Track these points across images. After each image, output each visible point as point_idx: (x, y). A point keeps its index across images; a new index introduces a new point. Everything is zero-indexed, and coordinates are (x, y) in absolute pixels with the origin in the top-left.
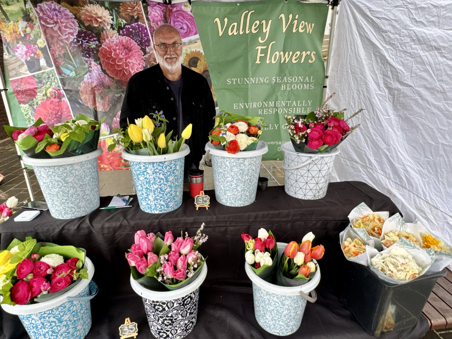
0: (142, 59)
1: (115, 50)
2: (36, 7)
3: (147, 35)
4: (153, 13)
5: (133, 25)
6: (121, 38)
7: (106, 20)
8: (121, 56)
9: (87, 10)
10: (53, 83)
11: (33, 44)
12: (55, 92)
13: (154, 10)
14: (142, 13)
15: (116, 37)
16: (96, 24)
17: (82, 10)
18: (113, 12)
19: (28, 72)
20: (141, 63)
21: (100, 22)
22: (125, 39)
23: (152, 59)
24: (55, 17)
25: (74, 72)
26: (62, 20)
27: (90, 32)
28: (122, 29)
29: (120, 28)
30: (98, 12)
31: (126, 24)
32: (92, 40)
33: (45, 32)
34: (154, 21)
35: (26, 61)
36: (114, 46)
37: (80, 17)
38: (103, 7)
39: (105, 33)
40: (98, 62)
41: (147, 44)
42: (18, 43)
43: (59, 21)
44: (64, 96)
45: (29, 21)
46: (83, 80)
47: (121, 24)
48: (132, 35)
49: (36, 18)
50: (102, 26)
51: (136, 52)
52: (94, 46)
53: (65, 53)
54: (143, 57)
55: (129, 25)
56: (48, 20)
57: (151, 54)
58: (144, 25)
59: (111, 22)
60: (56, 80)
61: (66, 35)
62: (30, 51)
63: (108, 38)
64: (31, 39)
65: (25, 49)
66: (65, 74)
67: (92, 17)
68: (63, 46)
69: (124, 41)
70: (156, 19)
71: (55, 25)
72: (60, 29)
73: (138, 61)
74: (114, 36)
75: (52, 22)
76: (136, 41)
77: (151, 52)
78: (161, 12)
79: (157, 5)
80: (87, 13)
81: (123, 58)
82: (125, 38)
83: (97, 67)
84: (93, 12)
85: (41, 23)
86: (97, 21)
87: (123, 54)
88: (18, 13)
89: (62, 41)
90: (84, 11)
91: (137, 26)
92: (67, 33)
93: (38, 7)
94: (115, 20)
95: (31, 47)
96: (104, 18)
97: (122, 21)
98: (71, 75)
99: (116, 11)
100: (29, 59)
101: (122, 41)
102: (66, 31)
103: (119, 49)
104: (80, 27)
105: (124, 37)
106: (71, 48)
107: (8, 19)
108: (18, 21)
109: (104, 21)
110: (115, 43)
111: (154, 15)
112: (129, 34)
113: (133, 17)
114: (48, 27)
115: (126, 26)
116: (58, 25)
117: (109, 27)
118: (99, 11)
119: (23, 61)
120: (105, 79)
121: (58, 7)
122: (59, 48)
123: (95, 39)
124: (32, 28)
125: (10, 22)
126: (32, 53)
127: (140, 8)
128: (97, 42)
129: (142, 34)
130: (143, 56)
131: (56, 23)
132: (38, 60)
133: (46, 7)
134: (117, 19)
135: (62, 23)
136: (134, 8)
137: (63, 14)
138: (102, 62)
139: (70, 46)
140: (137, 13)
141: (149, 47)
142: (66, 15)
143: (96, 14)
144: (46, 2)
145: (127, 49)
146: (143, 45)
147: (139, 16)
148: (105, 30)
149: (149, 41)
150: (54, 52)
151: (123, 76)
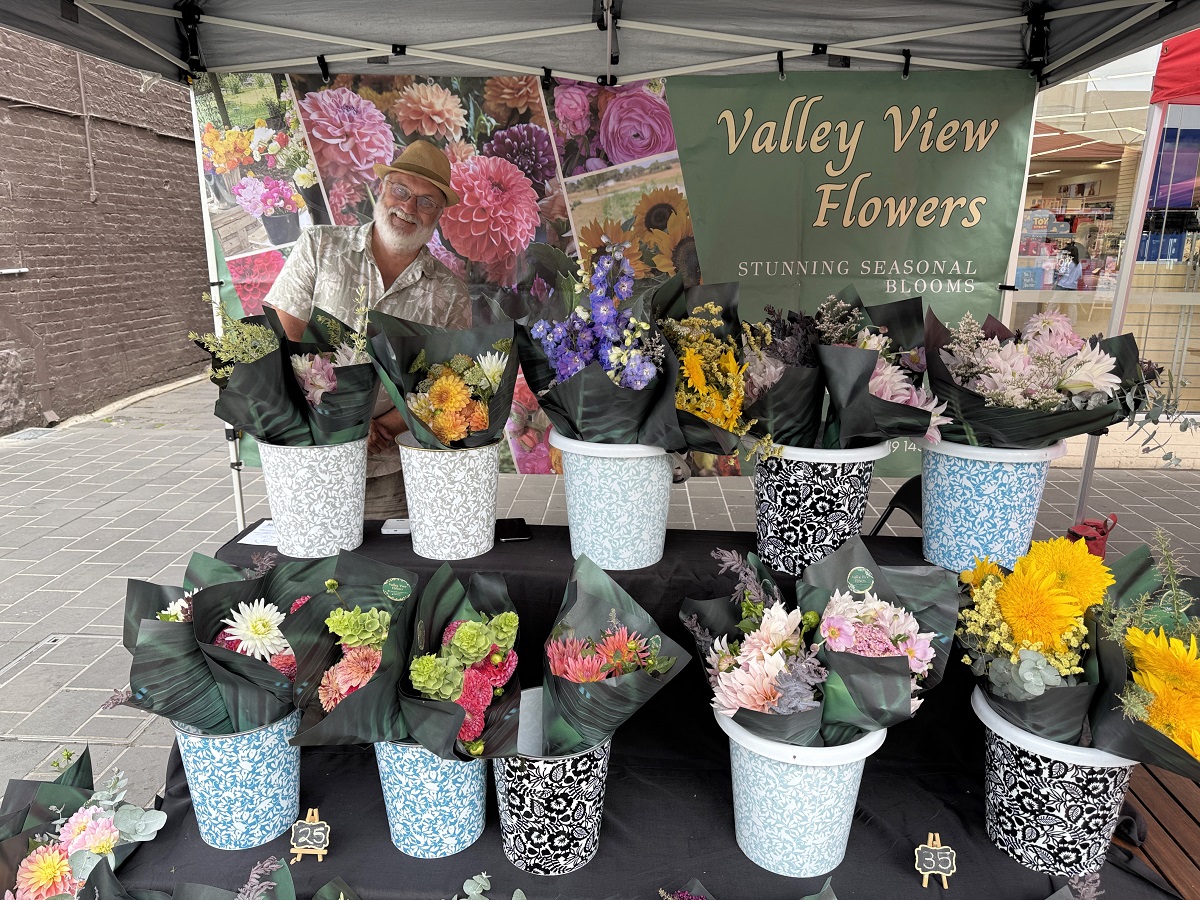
0: (535, 209)
1: (471, 189)
2: (303, 98)
3: (549, 153)
4: (565, 101)
5: (515, 129)
6: (486, 161)
7: (453, 118)
8: (484, 204)
9: (409, 98)
11: (284, 179)
13: (568, 95)
14: (540, 103)
15: (473, 159)
16: (430, 130)
17: (399, 97)
18: (468, 102)
19: (268, 242)
20: (531, 219)
21: (439, 125)
22: (494, 163)
23: (556, 209)
24: (347, 124)
26: (361, 131)
28: (488, 140)
29: (483, 138)
30: (434, 101)
31: (497, 129)
33: (319, 156)
34: (566, 120)
35: (263, 216)
36: (469, 179)
37: (396, 117)
38: (447, 89)
41: (548, 173)
42: (243, 175)
43: (355, 131)
45: (281, 127)
47: (486, 127)
48: (511, 153)
49: (297, 121)
50: (443, 133)
51: (520, 193)
53: (363, 201)
54: (538, 204)
55: (505, 129)
56: (329, 130)
57: (556, 197)
58: (543, 129)
59: (464, 123)
61: (368, 162)
62: (275, 195)
64: (278, 167)
65: (262, 189)
67: (422, 113)
68: (359, 186)
69: (492, 168)
70: (572, 114)
71: (344, 140)
72: (355, 149)
73: (525, 214)
74: (470, 157)
75: (338, 133)
76: (522, 168)
77: (556, 193)
78: (585, 98)
79: (576, 85)
80: (409, 105)
81: (489, 208)
82: (495, 160)
84: (423, 101)
85: (311, 136)
86: (433, 121)
87: (489, 199)
88: (256, 111)
89: (357, 175)
90: (403, 101)
91: (525, 133)
92: (370, 158)
93: (307, 100)
94: (472, 118)
95: (277, 185)
96: (447, 115)
97: (488, 121)
99: (476, 98)
100: (270, 212)
101: (487, 168)
102: (369, 153)
103: (479, 187)
104: (397, 141)
105: (491, 159)
107: (228, 123)
108: (254, 128)
109: (448, 120)
110: (471, 172)
111: (568, 106)
112: (502, 151)
113: (515, 110)
114: (328, 144)
115: (498, 133)
116: (351, 139)
117: (457, 138)
118: (438, 97)
119: (257, 216)
121: (355, 100)
122: (349, 190)
124: (284, 143)
125: (230, 128)
126: (280, 199)
127: (536, 91)
129: (536, 151)
130: (538, 201)
131: (348, 135)
132: (296, 217)
133: (328, 100)
134: (477, 115)
135: (362, 136)
136: (520, 90)
137: (364, 116)
140: (527, 102)
141: (551, 181)
142: (370, 117)
143: (431, 106)
144: (330, 91)
145: (498, 185)
146: (539, 175)
147: (531, 108)
148: (448, 143)
149: (552, 166)
150: (337, 200)
151: (487, 249)
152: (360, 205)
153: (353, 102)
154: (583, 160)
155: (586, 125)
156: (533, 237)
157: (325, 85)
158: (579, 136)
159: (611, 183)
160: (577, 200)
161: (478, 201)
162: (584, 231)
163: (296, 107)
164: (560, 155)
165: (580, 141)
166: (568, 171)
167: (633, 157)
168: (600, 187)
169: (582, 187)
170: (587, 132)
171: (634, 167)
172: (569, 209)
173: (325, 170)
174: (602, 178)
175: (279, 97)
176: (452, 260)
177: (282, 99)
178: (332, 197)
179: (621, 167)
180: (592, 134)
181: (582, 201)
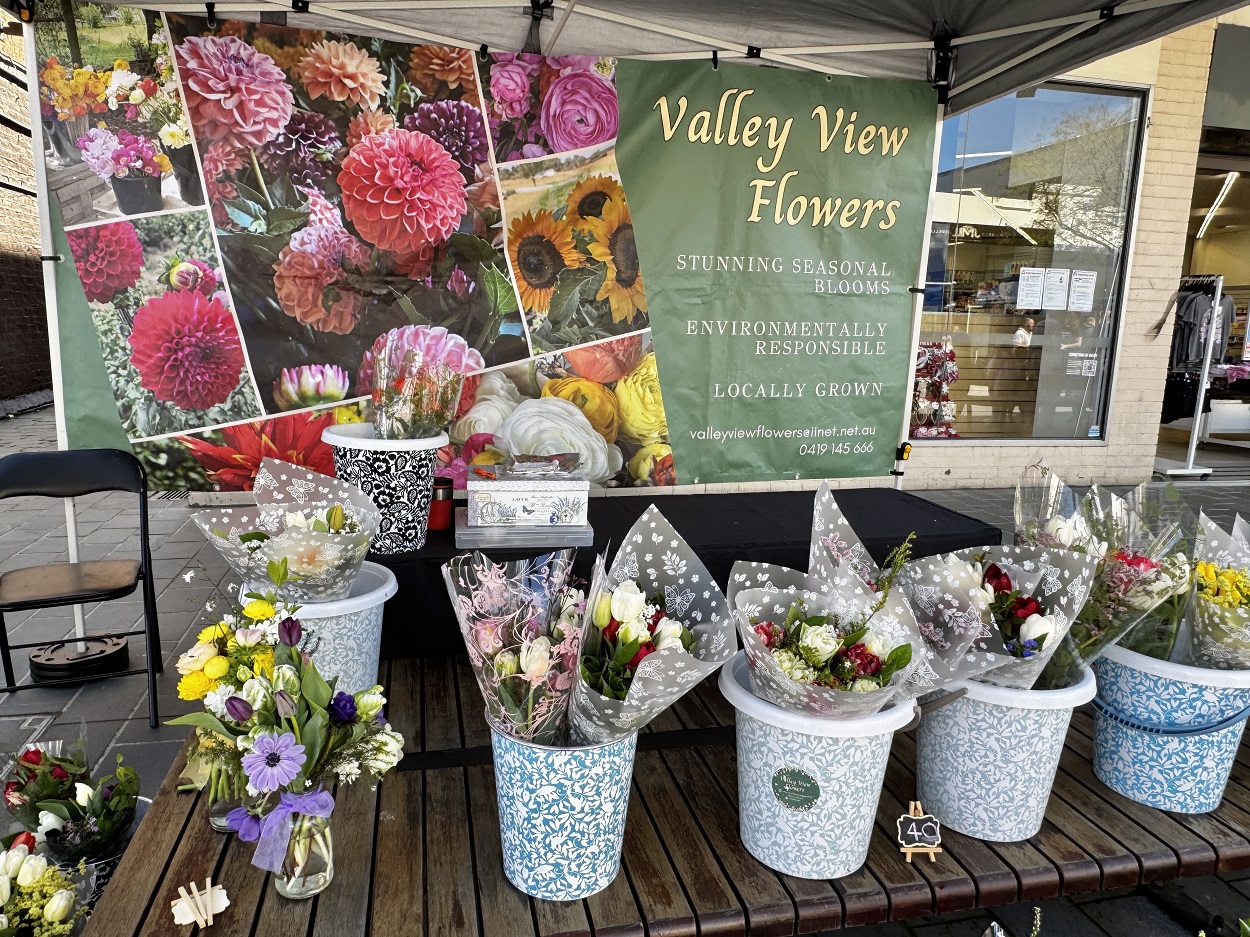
0: (462, 195)
1: (385, 167)
2: (181, 43)
3: (481, 134)
4: (503, 81)
5: (443, 104)
6: (404, 134)
7: (369, 83)
8: (399, 183)
9: (318, 57)
10: (193, 248)
11: (145, 134)
12: (196, 273)
13: (506, 74)
14: (474, 80)
15: (390, 131)
16: (340, 94)
17: (306, 55)
18: (389, 67)
19: (117, 211)
20: (456, 206)
21: (351, 89)
22: (415, 139)
23: (486, 197)
24: (233, 77)
25: (262, 222)
26: (251, 86)
27: (322, 116)
28: (411, 111)
29: (404, 109)
30: (347, 61)
31: (422, 100)
32: (326, 139)
33: (195, 113)
34: (502, 101)
35: (113, 178)
36: (383, 155)
37: (300, 77)
38: (364, 50)
39: (361, 120)
40: (336, 201)
41: (478, 157)
42: (93, 125)
43: (243, 86)
44: (221, 284)
45: (148, 73)
46: (288, 244)
47: (409, 97)
48: (437, 131)
49: (171, 69)
50: (356, 99)
51: (444, 176)
52: (329, 156)
53: (245, 169)
54: (465, 190)
55: (431, 102)
56: (210, 83)
57: (486, 184)
58: (476, 108)
59: (382, 90)
60: (207, 242)
61: (255, 123)
62: (132, 153)
63: (368, 132)
64: (140, 120)
65: (115, 144)
66: (235, 225)
67: (330, 75)
68: (241, 150)
69: (413, 144)
70: (509, 96)
71: (228, 95)
72: (241, 106)
73: (449, 200)
74: (387, 130)
75: (221, 86)
76: (448, 149)
77: (487, 179)
78: (525, 79)
79: (516, 61)
80: (318, 65)
81: (405, 189)
82: (417, 135)
83: (333, 215)
84: (334, 62)
85: (186, 88)
86: (344, 85)
87: (406, 178)
88: (119, 50)
89: (240, 137)
90: (310, 59)
91: (455, 110)
92: (259, 118)
93: (186, 45)
94: (392, 85)
95: (137, 141)
96: (362, 80)
97: (413, 91)
98: (252, 228)
99: (399, 64)
100: (123, 173)
101: (408, 143)
102: (258, 113)
103: (395, 164)
104: (297, 104)
105: (414, 133)
106: (265, 157)
107: (78, 61)
108: (112, 69)
109: (362, 85)
110: (386, 147)
111: (506, 86)
112: (427, 126)
113: (444, 84)
114: (208, 100)
115: (422, 105)
116: (236, 95)
117: (374, 106)
118: (352, 58)
119: (105, 177)
120: (349, 249)
121: (248, 52)
122: (229, 154)
123: (333, 135)
124: (150, 92)
125: (81, 67)
126: (138, 158)
127: (470, 66)
128: (338, 144)
129: (466, 131)
130: (465, 186)
131: (233, 90)
132: (156, 183)
133: (212, 49)
134: (398, 83)
135: (250, 92)
136: (451, 62)
137: (257, 72)
138: (344, 200)
139: (262, 154)
140: (458, 78)
141: (483, 166)
142: (264, 74)
143: (342, 67)
144: (216, 39)
145: (419, 165)
146: (468, 157)
147: (464, 84)
148: (362, 111)
149: (484, 148)
150: (212, 166)
151: (399, 237)
152: (241, 173)
153: (244, 54)
154: (520, 145)
155: (526, 108)
156: (457, 226)
157: (209, 30)
158: (517, 119)
159: (551, 173)
160: (511, 188)
161: (391, 180)
162: (515, 222)
163: (171, 52)
164: (493, 138)
165: (517, 124)
166: (501, 156)
167: (576, 146)
168: (538, 177)
169: (517, 175)
170: (525, 115)
171: (576, 157)
172: (501, 198)
173: (201, 130)
174: (539, 167)
175: (150, 38)
176: (355, 247)
177: (154, 41)
178: (206, 163)
179: (562, 156)
180: (532, 117)
181: (517, 190)
